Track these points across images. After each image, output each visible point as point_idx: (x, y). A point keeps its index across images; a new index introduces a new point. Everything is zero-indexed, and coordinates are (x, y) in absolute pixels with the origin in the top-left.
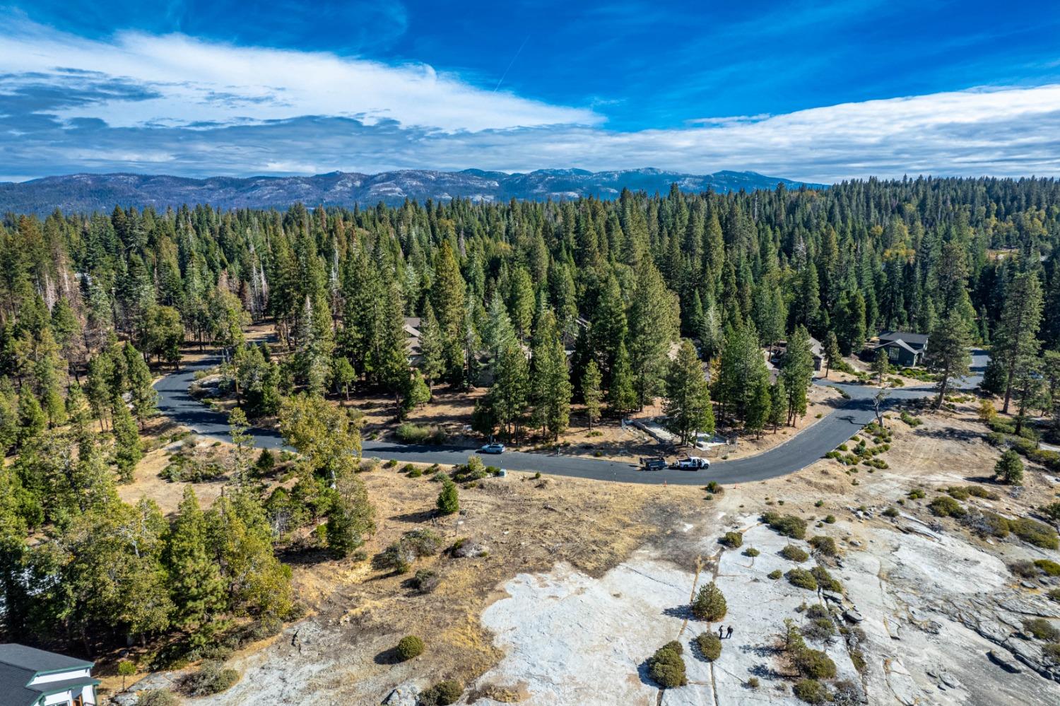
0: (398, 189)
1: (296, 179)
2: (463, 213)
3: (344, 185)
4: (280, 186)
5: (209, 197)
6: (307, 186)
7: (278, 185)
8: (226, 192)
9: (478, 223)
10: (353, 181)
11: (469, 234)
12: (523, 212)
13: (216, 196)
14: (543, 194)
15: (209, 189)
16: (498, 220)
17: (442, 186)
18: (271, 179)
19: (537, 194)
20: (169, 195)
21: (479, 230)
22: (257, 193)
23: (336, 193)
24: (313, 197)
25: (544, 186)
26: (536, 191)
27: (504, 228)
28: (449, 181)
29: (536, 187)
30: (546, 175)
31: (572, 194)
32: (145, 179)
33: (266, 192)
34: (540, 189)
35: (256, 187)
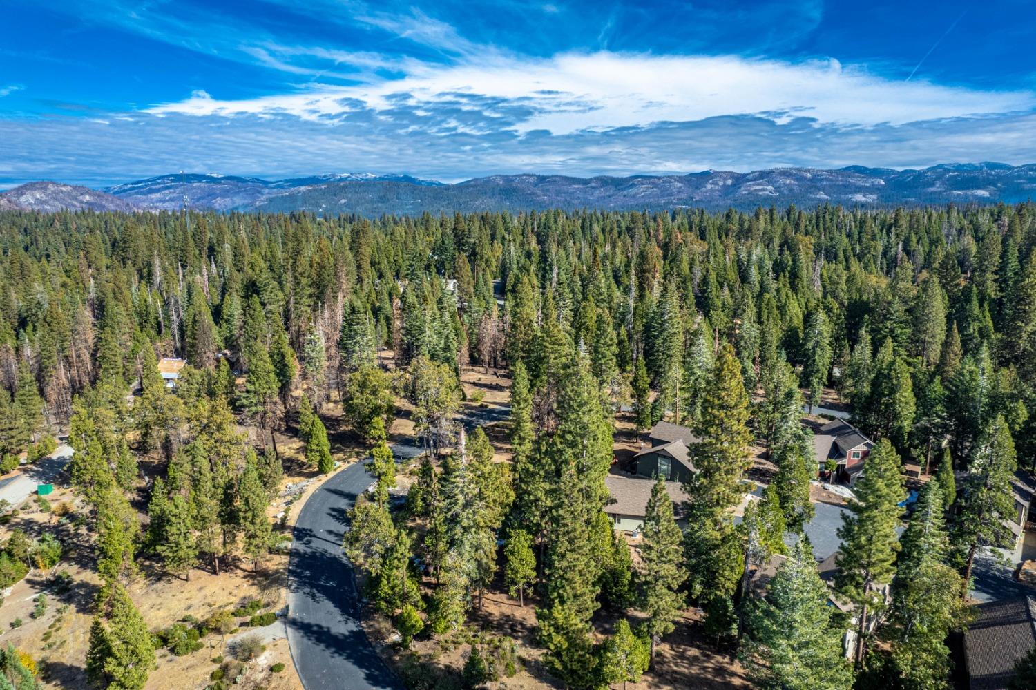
0: (770, 188)
1: (669, 178)
2: (829, 224)
3: (715, 183)
4: (655, 185)
5: (592, 195)
6: (680, 185)
7: (653, 183)
8: (606, 190)
9: (846, 240)
10: (725, 179)
11: (831, 256)
12: (911, 227)
13: (597, 194)
14: (940, 193)
15: (593, 188)
16: (873, 238)
17: (819, 184)
18: (645, 178)
19: (932, 193)
20: (558, 193)
21: (845, 251)
22: (633, 191)
23: (706, 192)
24: (684, 196)
25: (943, 184)
26: (932, 189)
27: (880, 249)
28: (827, 179)
29: (932, 185)
30: (948, 171)
31: (980, 192)
32: (542, 179)
33: (641, 190)
34: (938, 187)
35: (633, 185)
